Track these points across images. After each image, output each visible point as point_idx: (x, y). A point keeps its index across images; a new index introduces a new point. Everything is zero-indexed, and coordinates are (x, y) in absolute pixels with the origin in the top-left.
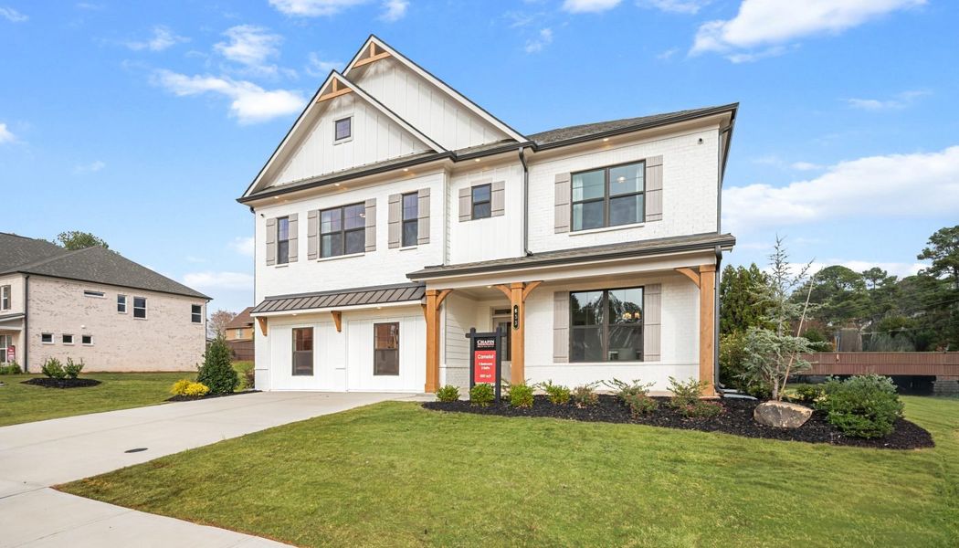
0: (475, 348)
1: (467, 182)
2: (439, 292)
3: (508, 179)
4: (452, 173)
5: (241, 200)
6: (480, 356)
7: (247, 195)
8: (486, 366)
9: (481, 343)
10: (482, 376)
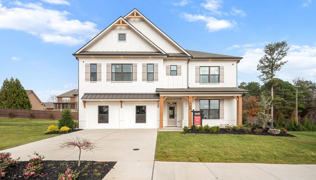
0: (194, 115)
1: (169, 63)
2: (164, 97)
3: (182, 65)
4: (165, 60)
5: (74, 55)
6: (196, 117)
7: (77, 53)
8: (198, 120)
9: (196, 114)
10: (197, 123)
